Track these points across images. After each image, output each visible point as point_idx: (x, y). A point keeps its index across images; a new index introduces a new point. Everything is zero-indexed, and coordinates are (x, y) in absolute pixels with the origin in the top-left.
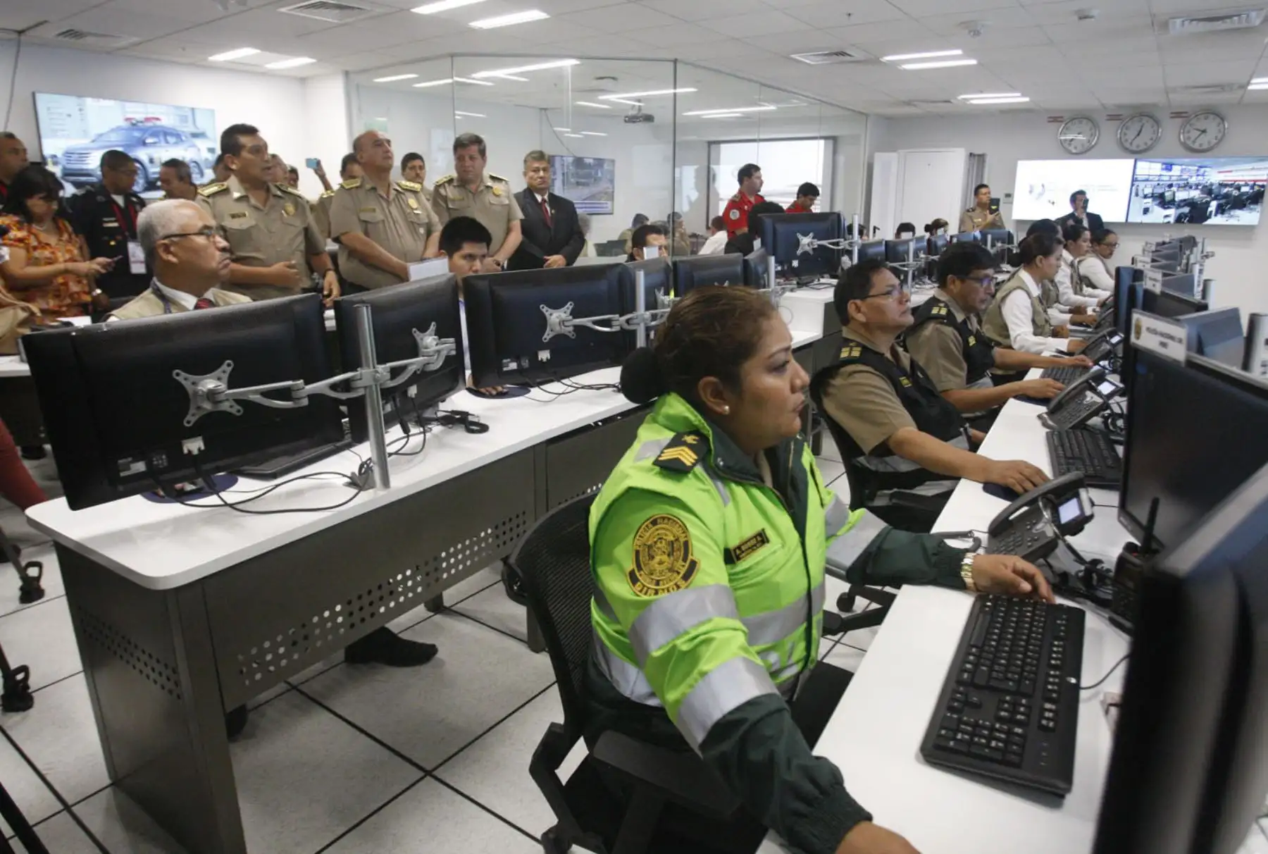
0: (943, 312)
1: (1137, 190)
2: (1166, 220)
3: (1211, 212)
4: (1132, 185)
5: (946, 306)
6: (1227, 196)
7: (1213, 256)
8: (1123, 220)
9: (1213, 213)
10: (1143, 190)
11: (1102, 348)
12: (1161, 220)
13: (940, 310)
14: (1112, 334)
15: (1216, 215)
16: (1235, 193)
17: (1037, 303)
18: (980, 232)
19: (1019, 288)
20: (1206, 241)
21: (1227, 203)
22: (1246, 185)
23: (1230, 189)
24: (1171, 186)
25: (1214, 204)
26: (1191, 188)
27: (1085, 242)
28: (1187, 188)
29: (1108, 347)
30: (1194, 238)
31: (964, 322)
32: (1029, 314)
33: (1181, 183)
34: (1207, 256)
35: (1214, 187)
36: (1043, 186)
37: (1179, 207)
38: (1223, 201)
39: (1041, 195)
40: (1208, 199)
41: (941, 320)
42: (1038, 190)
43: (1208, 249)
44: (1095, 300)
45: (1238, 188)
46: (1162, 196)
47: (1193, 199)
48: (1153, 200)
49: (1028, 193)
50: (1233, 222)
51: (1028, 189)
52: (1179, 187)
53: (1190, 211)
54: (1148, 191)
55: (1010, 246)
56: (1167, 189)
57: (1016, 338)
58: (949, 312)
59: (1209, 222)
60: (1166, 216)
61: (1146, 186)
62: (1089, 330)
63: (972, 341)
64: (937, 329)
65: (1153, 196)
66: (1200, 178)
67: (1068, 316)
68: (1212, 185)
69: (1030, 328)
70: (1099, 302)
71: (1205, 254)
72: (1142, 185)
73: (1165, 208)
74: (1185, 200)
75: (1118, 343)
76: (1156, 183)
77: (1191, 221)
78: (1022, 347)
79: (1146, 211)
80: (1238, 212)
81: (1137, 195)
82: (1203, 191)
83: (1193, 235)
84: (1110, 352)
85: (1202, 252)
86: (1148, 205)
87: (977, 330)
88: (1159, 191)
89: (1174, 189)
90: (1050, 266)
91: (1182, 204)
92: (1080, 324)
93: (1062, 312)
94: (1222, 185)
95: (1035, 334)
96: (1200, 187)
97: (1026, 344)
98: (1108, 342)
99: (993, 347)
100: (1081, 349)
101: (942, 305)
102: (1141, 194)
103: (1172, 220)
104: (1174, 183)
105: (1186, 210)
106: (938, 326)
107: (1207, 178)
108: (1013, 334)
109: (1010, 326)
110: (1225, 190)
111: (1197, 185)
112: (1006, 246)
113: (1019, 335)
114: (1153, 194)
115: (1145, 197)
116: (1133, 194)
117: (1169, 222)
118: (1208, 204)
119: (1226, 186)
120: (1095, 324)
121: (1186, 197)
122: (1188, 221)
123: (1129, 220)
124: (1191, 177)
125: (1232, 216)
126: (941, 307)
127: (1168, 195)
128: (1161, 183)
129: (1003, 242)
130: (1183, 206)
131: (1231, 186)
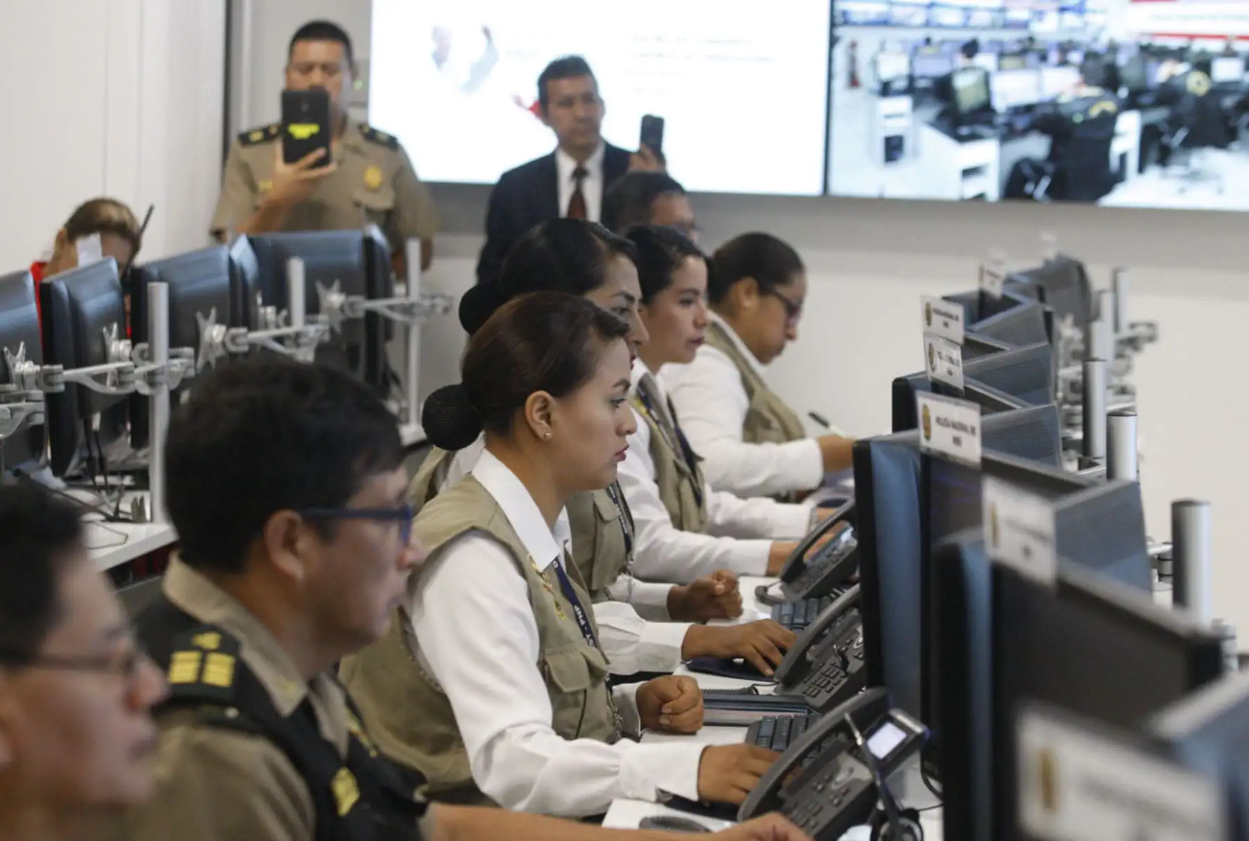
0: (219, 673)
1: (853, 61)
2: (972, 188)
3: (1123, 158)
4: (833, 41)
5: (229, 646)
6: (1169, 95)
7: (1151, 339)
8: (813, 187)
9: (1133, 162)
10: (874, 64)
11: (841, 777)
12: (954, 189)
13: (203, 663)
14: (871, 719)
15: (1141, 169)
16: (1197, 84)
17: (552, 595)
18: (252, 242)
19: (474, 531)
20: (1124, 279)
21: (1174, 123)
22: (1229, 54)
23: (1180, 68)
24: (971, 49)
25: (1129, 128)
26: (1043, 58)
27: (686, 303)
28: (1032, 59)
29: (864, 774)
30: (1081, 270)
31: (306, 709)
32: (530, 645)
33: (1009, 36)
34: (1132, 343)
35: (1122, 60)
36: (487, 32)
37: (1009, 134)
38: (1159, 115)
39: (480, 71)
40: (1109, 106)
41: (208, 710)
42: (466, 49)
43: (1136, 308)
44: (760, 548)
45: (1204, 65)
46: (943, 89)
47: (1054, 103)
48: (916, 105)
49: (432, 63)
50: (1199, 198)
51: (432, 47)
52: (1002, 55)
53: (1053, 156)
54: (894, 67)
55: (379, 305)
56: (961, 61)
57: (489, 747)
58: (242, 673)
59: (1119, 197)
60: (968, 173)
61: (882, 48)
62: (766, 689)
63: (346, 792)
64: (201, 753)
65: (911, 89)
66: (1071, 19)
67: (674, 633)
68: (1113, 48)
69: (539, 707)
70: (773, 558)
71: (1126, 333)
72: (868, 42)
73: (961, 139)
74: (1029, 109)
75: (900, 753)
76: (920, 35)
77: (1058, 192)
78: (517, 791)
79: (893, 148)
80: (1210, 159)
81: (854, 82)
82: (1088, 77)
83: (1075, 252)
84: (871, 792)
85: (1116, 327)
86: (894, 128)
87: (353, 739)
88: (932, 67)
89: (985, 60)
90: (587, 431)
91: (1021, 123)
92: (724, 666)
93: (647, 612)
94: (1151, 53)
95: (567, 729)
96: (1075, 57)
97: (542, 777)
98: (861, 754)
99: (421, 809)
100: (758, 787)
101: (209, 640)
102: (865, 75)
103: (990, 185)
104: (984, 38)
105: (1036, 147)
106: (204, 736)
107: (1094, 20)
108: (474, 734)
109: (461, 699)
110: (1163, 72)
111: (1065, 48)
112: (365, 304)
113: (501, 735)
114: (911, 79)
115: (886, 90)
116: (840, 82)
117: (980, 197)
118: (1107, 123)
119: (1163, 54)
120: (784, 663)
121: (1030, 97)
122: (1050, 191)
123: (840, 186)
124: (1040, 14)
125: (1195, 176)
126: (205, 653)
127: (965, 83)
128: (937, 35)
129: (346, 289)
130: (1025, 132)
131: (1179, 55)
